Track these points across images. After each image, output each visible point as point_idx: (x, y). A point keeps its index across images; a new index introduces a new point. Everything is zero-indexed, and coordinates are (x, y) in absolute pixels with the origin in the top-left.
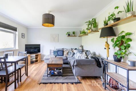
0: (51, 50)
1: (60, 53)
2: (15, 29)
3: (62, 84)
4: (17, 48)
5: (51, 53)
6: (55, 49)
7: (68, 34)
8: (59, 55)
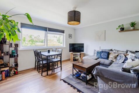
0: (95, 50)
1: (103, 55)
2: (63, 32)
3: (78, 91)
4: (65, 46)
5: (94, 54)
6: (101, 50)
7: (121, 29)
8: (102, 58)
